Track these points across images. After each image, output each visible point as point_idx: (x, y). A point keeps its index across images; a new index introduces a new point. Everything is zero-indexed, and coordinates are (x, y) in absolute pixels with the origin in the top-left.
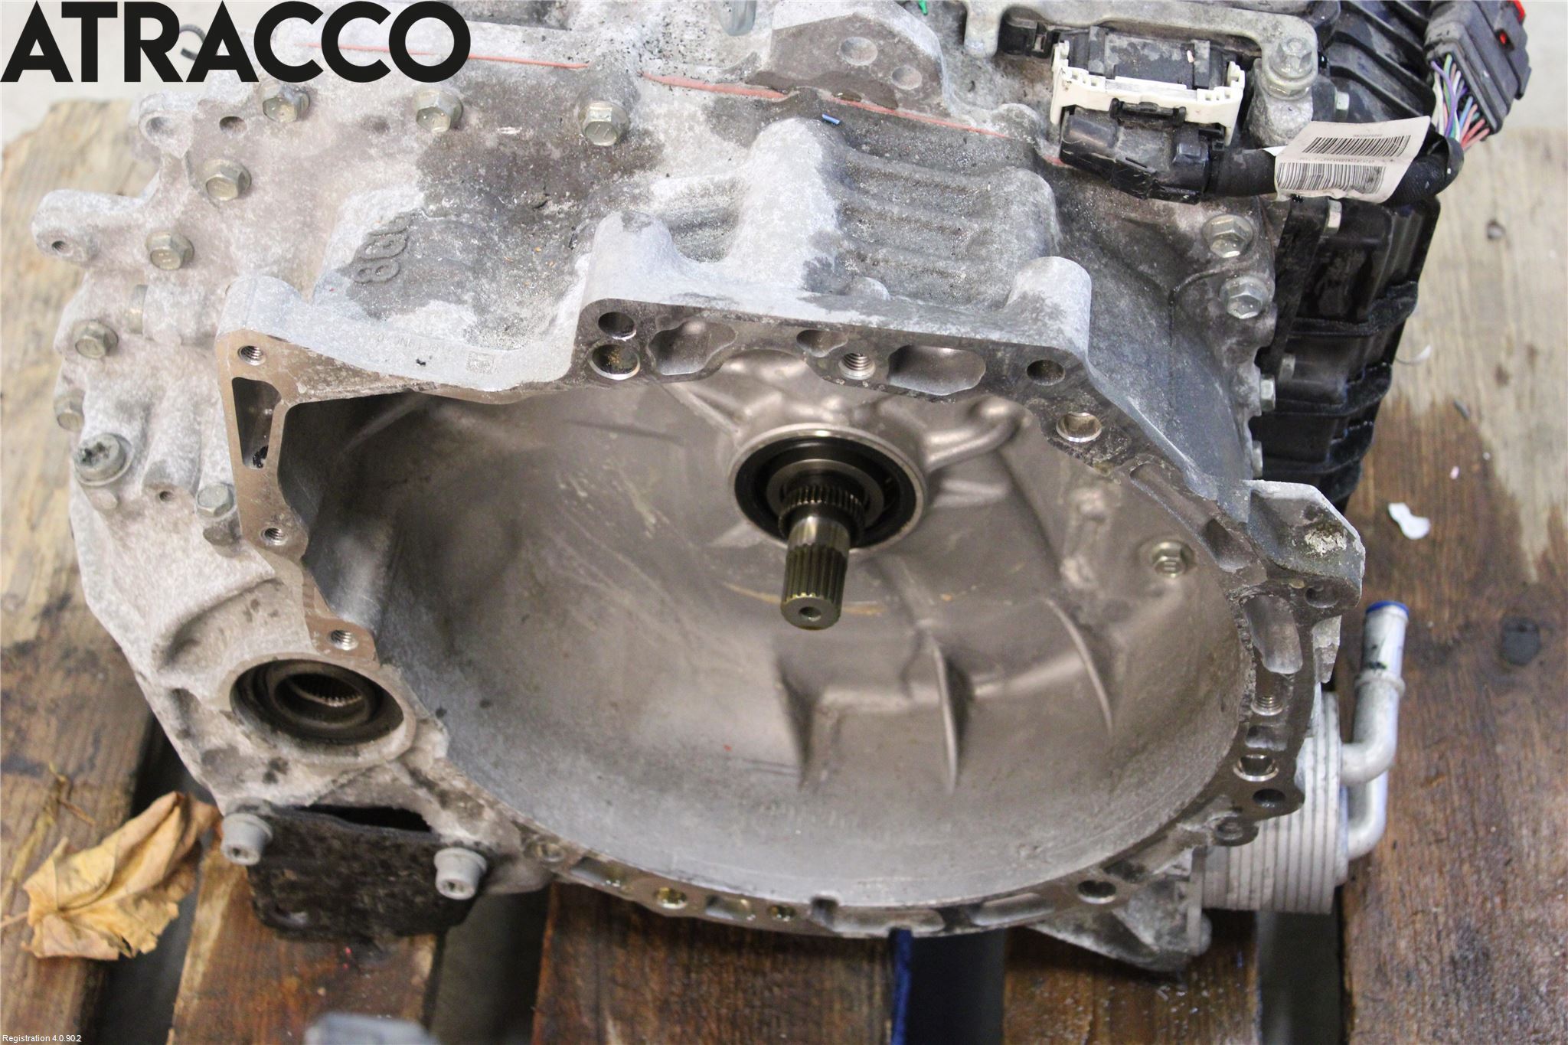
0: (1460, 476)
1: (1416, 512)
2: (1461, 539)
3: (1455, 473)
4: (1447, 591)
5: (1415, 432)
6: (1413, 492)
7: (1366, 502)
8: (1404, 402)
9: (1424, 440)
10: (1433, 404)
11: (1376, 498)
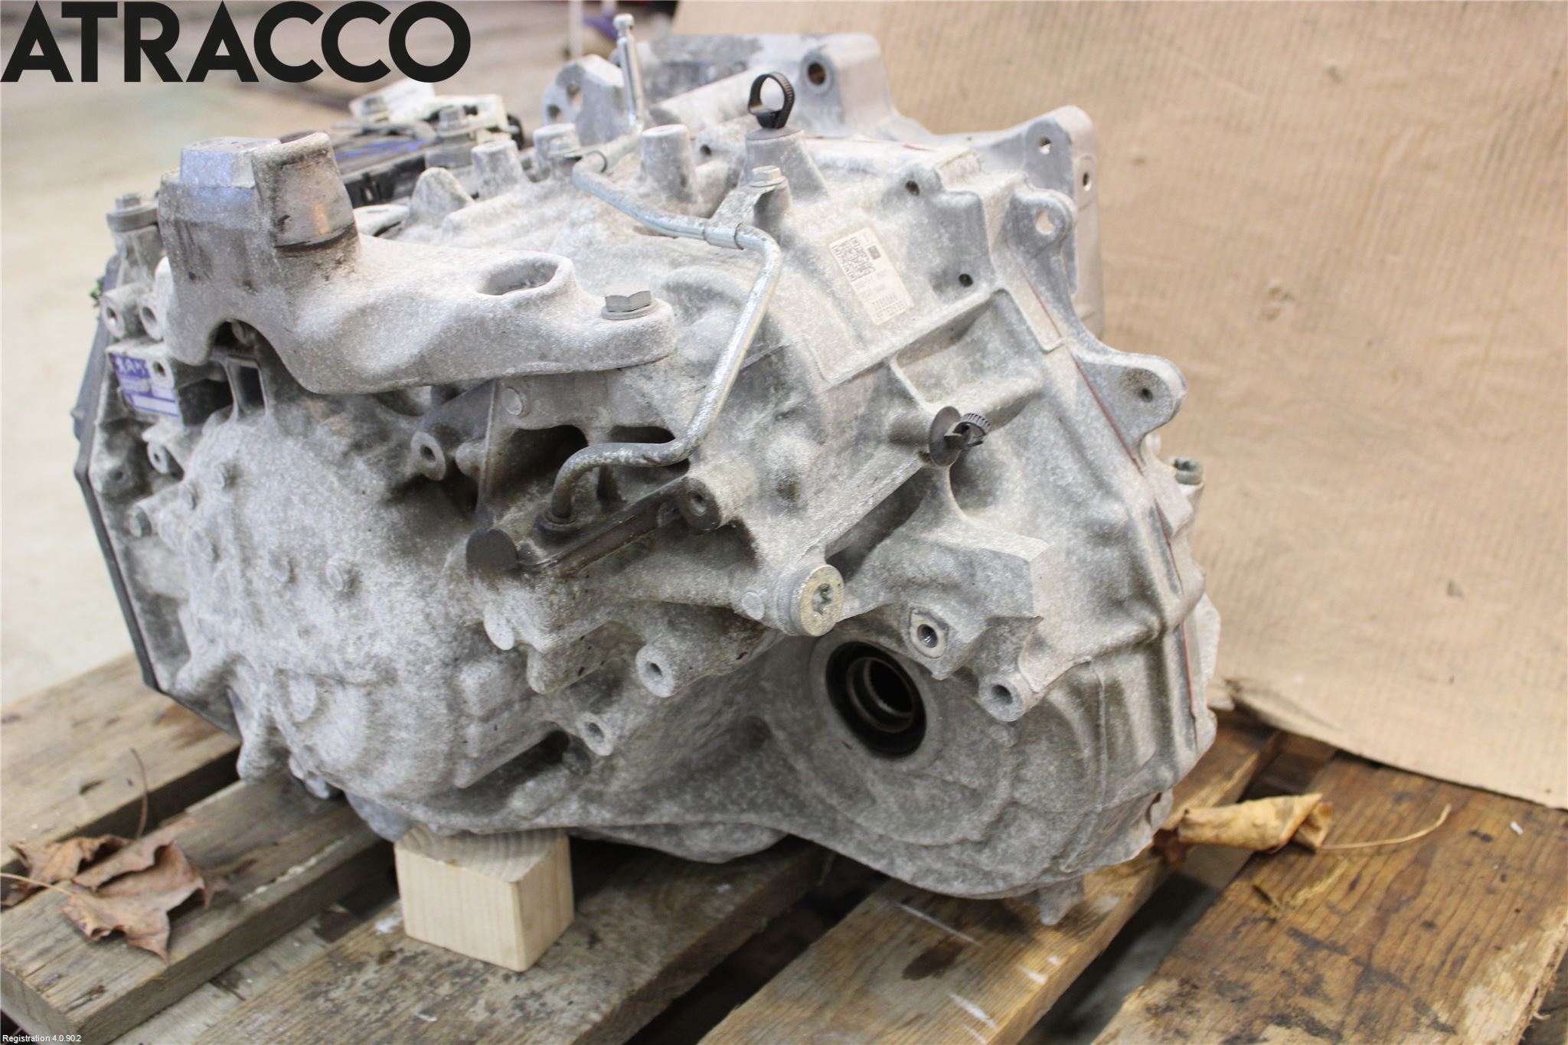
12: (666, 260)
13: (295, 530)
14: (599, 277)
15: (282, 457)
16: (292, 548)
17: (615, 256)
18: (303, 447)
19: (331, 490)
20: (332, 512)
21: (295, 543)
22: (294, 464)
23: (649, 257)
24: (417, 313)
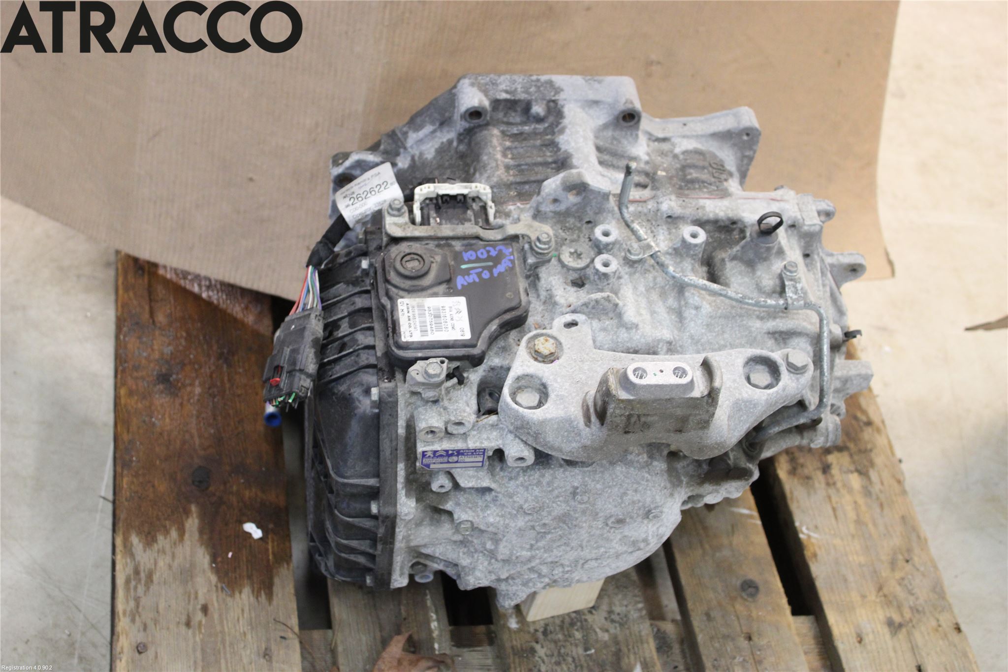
0: (227, 554)
1: (249, 535)
2: (227, 524)
3: (230, 555)
4: (234, 499)
5: (250, 577)
6: (250, 546)
7: (273, 542)
8: (255, 593)
9: (245, 573)
10: (240, 593)
11: (267, 543)
12: (754, 317)
13: (629, 504)
14: (717, 329)
15: (617, 476)
16: (629, 512)
17: (720, 317)
18: (626, 468)
19: (647, 481)
20: (650, 490)
21: (630, 510)
22: (626, 477)
23: (743, 316)
24: (741, 409)
